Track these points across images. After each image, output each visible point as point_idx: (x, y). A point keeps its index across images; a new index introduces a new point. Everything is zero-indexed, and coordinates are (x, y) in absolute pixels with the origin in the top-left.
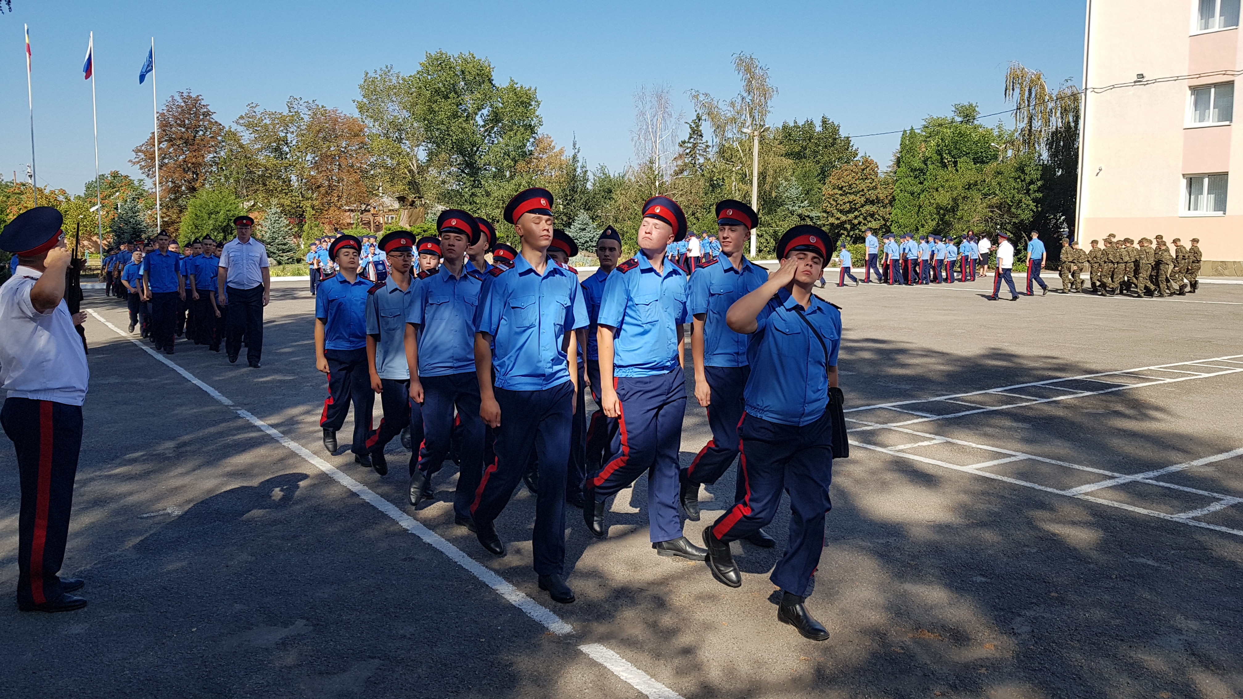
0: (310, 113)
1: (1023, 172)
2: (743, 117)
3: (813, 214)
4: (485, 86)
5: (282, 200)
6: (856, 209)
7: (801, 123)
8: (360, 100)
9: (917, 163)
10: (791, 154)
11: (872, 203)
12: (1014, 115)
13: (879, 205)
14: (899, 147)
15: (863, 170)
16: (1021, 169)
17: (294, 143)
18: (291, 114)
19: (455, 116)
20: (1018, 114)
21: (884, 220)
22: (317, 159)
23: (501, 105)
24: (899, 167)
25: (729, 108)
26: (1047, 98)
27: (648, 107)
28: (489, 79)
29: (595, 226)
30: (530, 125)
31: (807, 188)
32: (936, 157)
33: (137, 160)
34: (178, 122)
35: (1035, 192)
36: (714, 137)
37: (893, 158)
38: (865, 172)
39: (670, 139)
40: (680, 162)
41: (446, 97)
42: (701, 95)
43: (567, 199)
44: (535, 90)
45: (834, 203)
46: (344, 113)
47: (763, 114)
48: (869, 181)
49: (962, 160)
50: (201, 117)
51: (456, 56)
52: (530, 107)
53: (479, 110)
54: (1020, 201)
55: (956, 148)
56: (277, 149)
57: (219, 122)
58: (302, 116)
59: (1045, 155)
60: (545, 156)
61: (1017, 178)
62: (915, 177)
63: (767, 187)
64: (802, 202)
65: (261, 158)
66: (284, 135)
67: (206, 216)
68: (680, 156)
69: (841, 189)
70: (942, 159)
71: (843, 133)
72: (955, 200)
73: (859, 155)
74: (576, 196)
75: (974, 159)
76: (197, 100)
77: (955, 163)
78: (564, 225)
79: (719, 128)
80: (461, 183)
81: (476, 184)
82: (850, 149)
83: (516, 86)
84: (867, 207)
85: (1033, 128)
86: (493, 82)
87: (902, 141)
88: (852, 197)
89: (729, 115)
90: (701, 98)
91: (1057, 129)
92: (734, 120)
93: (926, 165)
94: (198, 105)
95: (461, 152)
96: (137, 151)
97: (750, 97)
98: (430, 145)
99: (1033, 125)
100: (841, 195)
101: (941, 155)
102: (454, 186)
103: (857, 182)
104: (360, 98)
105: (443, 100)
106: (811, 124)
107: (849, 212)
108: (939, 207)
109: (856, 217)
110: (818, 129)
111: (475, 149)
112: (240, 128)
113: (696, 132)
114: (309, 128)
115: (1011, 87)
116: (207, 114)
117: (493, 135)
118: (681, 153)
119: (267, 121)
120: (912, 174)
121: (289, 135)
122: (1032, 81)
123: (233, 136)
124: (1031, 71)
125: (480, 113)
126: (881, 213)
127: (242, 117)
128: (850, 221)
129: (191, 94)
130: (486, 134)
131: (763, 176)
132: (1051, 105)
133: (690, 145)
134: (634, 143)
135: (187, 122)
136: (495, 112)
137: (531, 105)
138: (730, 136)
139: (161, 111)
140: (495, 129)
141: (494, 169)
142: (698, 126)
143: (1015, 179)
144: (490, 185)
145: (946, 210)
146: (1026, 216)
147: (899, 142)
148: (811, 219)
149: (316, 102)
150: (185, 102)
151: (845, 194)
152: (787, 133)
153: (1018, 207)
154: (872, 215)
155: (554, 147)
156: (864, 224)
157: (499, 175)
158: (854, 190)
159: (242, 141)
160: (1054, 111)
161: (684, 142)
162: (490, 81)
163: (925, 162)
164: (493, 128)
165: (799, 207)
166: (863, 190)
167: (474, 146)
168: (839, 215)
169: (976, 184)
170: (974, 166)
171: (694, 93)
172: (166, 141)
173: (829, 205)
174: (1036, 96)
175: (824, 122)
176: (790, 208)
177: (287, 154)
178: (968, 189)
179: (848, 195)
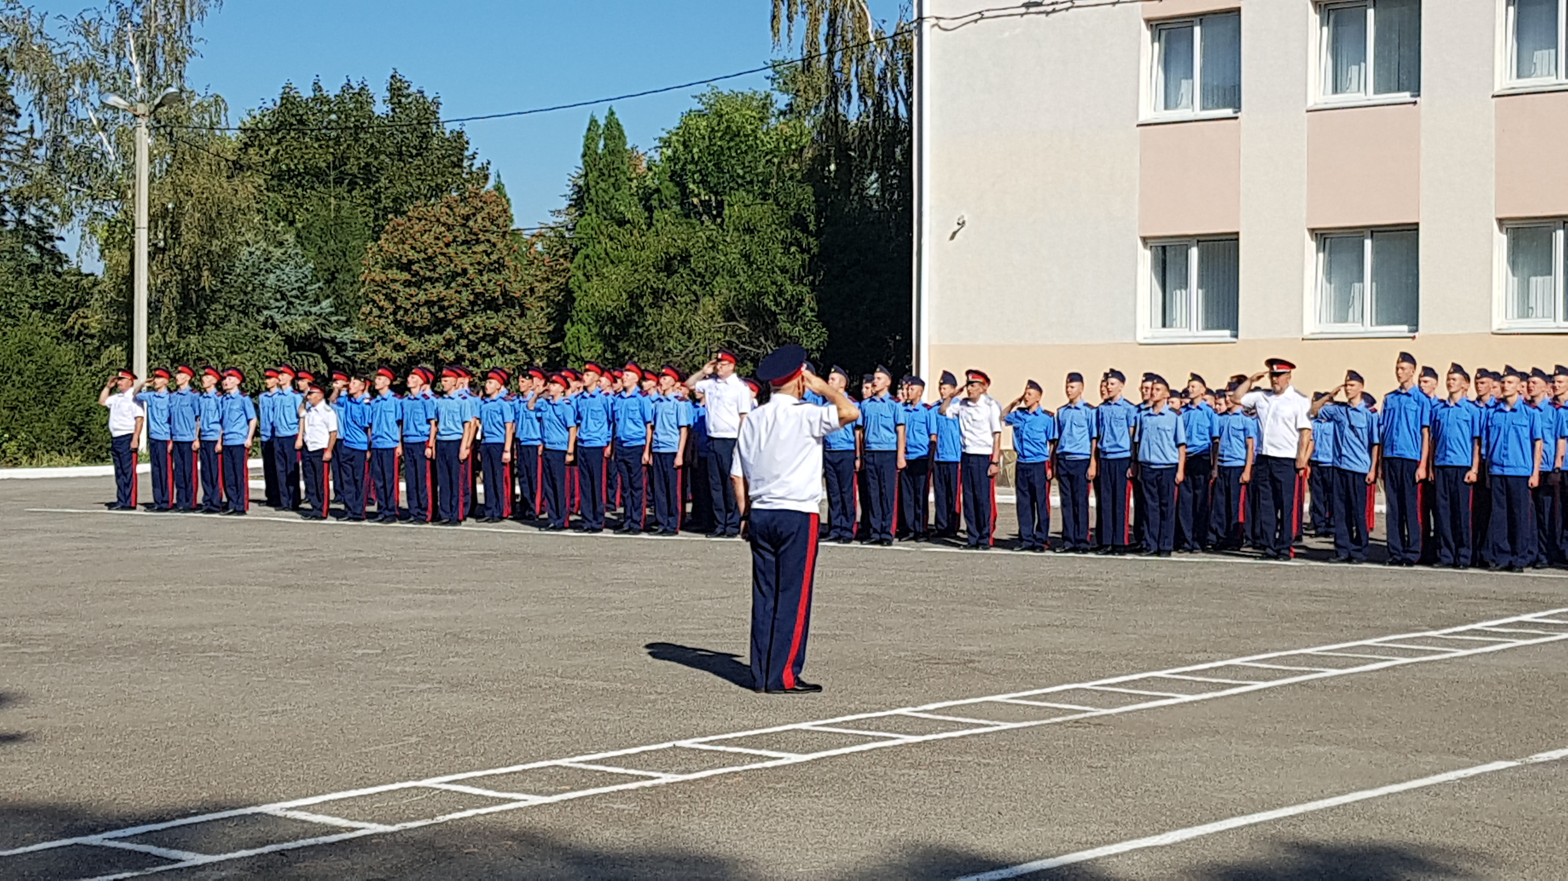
6: (447, 323)
11: (492, 305)
15: (467, 218)
36: (37, 116)
48: (483, 248)
79: (50, 92)
88: (435, 291)
100: (407, 284)
109: (449, 344)
126: (513, 331)
151: (417, 281)
158: (440, 270)
165: (306, 315)
173: (376, 312)
179: (428, 285)
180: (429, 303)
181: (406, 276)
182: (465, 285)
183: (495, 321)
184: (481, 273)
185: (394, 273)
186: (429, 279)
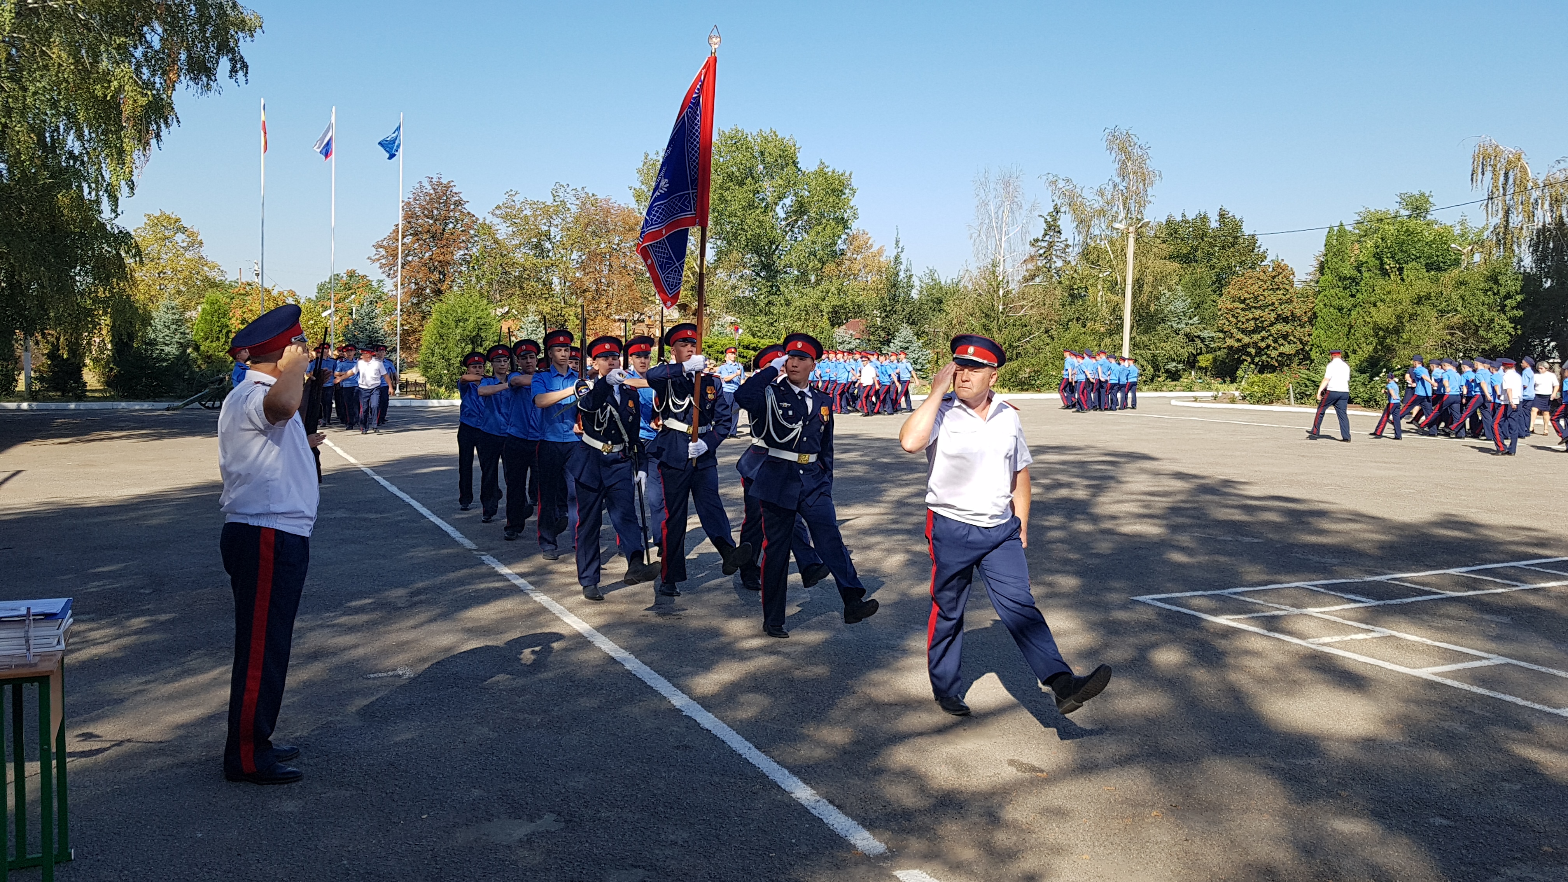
0: (578, 202)
1: (1496, 282)
2: (1115, 209)
3: (1205, 334)
4: (790, 170)
5: (541, 307)
6: (1264, 329)
7: (1190, 217)
8: (637, 187)
9: (1347, 270)
10: (1178, 256)
11: (1286, 320)
12: (1483, 207)
13: (1295, 324)
14: (1323, 249)
15: (1274, 277)
16: (1494, 278)
17: (558, 238)
18: (555, 204)
19: (751, 206)
20: (1490, 205)
21: (1301, 343)
22: (583, 257)
23: (807, 193)
24: (1323, 274)
25: (1096, 198)
26: (1530, 185)
27: (991, 196)
28: (794, 162)
29: (920, 345)
30: (843, 219)
31: (1198, 300)
32: (1373, 262)
33: (377, 257)
34: (426, 212)
35: (1513, 308)
36: (1076, 234)
37: (1316, 263)
38: (1276, 280)
39: (1019, 236)
40: (1030, 266)
41: (741, 184)
42: (1060, 181)
43: (885, 311)
44: (850, 174)
45: (1234, 320)
46: (618, 203)
47: (1141, 206)
48: (1282, 292)
49: (1410, 265)
50: (452, 207)
51: (754, 133)
52: (844, 196)
53: (780, 199)
54: (1492, 321)
55: (1402, 251)
56: (538, 246)
57: (472, 212)
58: (569, 206)
59: (1528, 261)
60: (859, 257)
61: (1487, 291)
62: (1345, 288)
63: (1144, 298)
64: (1190, 318)
65: (518, 256)
66: (546, 228)
67: (453, 324)
68: (1032, 258)
69: (1243, 302)
70: (1382, 264)
71: (1247, 230)
72: (1399, 317)
73: (1269, 259)
74: (898, 307)
75: (1426, 265)
76: (447, 187)
77: (1401, 270)
78: (881, 342)
79: (1083, 223)
80: (756, 289)
81: (775, 290)
82: (1256, 250)
83: (826, 170)
84: (1279, 326)
85: (1511, 225)
86: (799, 166)
87: (1327, 241)
88: (1257, 313)
89: (1096, 205)
90: (1061, 184)
91: (1544, 226)
92: (1102, 213)
93: (1360, 272)
94: (448, 192)
95: (757, 251)
96: (378, 246)
97: (1124, 184)
98: (719, 243)
99: (1511, 220)
100: (1243, 310)
101: (1380, 259)
102: (747, 292)
103: (1266, 293)
104: (637, 185)
105: (737, 187)
106: (1204, 219)
107: (1254, 332)
108: (1377, 328)
109: (1263, 339)
110: (1214, 224)
111: (774, 247)
112: (496, 221)
113: (1053, 227)
114: (577, 220)
115: (1480, 170)
116: (458, 203)
117: (796, 230)
118: (1033, 254)
119: (528, 212)
120: (1340, 284)
121: (553, 230)
122: (1509, 162)
123: (487, 229)
124: (1508, 149)
125: (781, 203)
126: (1297, 334)
127: (498, 207)
128: (1255, 343)
129: (441, 180)
130: (788, 229)
131: (1139, 284)
132: (1536, 194)
133: (1045, 244)
134: (972, 241)
135: (435, 212)
136: (800, 202)
137: (845, 194)
138: (1097, 232)
139: (406, 200)
140: (799, 223)
141: (796, 272)
142: (1055, 220)
143: (1485, 292)
144: (790, 291)
145: (1386, 329)
146: (1501, 340)
147: (1324, 242)
148: (1203, 340)
149: (586, 190)
150: (434, 189)
151: (1249, 308)
152: (1172, 229)
153: (1488, 328)
154: (1285, 337)
155: (871, 246)
156: (1274, 348)
157: (802, 279)
158: (1261, 303)
159: (498, 236)
160: (1540, 201)
161: (1037, 241)
162: (795, 164)
163: (1358, 269)
164: (796, 221)
165: (1187, 324)
166: (1273, 304)
167: (772, 243)
168: (1240, 336)
169: (1428, 297)
170: (1426, 274)
171: (1051, 178)
172: (411, 234)
173: (1227, 323)
174: (1515, 181)
175: (1222, 216)
176: (1175, 325)
177: (549, 252)
178: (1418, 303)
179: (1253, 310)
180: (1255, 319)
181: (1242, 306)
182: (1273, 310)
183: (1287, 328)
184: (1281, 304)
185: (1237, 304)
186: (1255, 308)
